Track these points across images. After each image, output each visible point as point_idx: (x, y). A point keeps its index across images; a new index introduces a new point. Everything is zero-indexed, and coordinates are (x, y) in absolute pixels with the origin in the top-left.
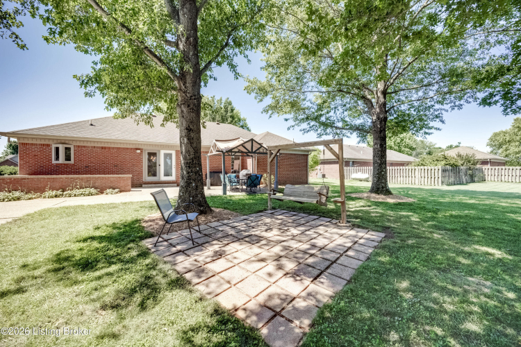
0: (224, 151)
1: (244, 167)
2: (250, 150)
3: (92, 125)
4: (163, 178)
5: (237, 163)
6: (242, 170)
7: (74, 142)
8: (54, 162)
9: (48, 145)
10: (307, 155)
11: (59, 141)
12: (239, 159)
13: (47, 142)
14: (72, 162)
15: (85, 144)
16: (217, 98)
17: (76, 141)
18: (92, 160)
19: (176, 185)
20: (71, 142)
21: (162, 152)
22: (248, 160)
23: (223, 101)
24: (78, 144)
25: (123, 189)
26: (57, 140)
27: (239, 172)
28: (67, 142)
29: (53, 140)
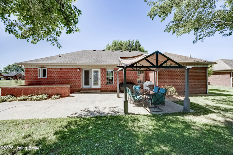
0: (125, 67)
1: (147, 78)
2: (155, 64)
3: (60, 57)
4: (94, 87)
5: (142, 76)
6: (145, 82)
7: (48, 66)
8: (39, 77)
9: (36, 69)
10: (206, 68)
11: (41, 66)
12: (143, 73)
13: (36, 67)
14: (46, 77)
15: (52, 67)
16: (131, 40)
17: (48, 65)
18: (56, 76)
19: (100, 91)
20: (46, 66)
21: (93, 70)
22: (150, 73)
23: (135, 41)
24: (49, 67)
25: (63, 95)
26: (40, 65)
27: (143, 83)
28: (44, 66)
29: (38, 65)
